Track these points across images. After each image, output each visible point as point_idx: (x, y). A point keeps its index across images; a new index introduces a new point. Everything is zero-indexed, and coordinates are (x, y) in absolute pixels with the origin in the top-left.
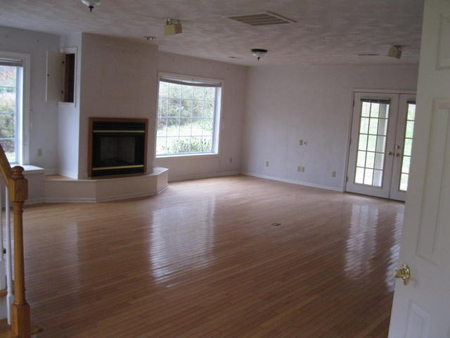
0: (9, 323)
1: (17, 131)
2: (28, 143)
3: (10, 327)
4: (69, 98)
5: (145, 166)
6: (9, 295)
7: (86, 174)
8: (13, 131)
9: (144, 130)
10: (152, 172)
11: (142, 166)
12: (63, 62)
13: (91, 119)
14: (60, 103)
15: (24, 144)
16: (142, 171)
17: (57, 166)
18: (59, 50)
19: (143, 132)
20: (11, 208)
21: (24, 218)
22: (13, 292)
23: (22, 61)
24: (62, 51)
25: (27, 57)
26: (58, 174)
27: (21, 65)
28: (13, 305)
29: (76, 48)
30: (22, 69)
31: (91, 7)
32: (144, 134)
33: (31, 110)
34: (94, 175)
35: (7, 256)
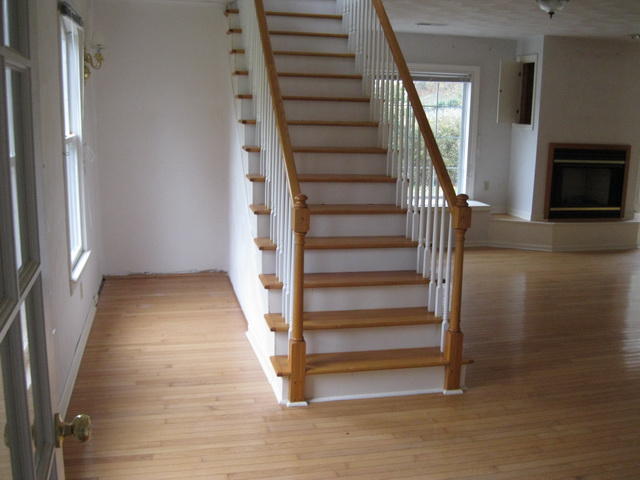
0: (442, 350)
1: (461, 160)
2: (473, 173)
3: (443, 354)
4: (526, 119)
5: (623, 209)
6: (444, 322)
7: (542, 216)
8: (456, 159)
9: (624, 160)
10: (632, 218)
11: (618, 209)
12: (520, 74)
13: (551, 145)
14: (514, 125)
15: (468, 175)
16: (617, 216)
17: (507, 204)
18: (515, 59)
19: (623, 162)
20: (453, 249)
21: (465, 261)
22: (449, 321)
23: (470, 75)
24: (518, 60)
25: (476, 70)
26: (507, 214)
27: (469, 81)
28: (447, 332)
29: (536, 55)
30: (470, 85)
31: (551, 13)
32: (624, 165)
33: (478, 134)
34: (552, 216)
35: (445, 286)
